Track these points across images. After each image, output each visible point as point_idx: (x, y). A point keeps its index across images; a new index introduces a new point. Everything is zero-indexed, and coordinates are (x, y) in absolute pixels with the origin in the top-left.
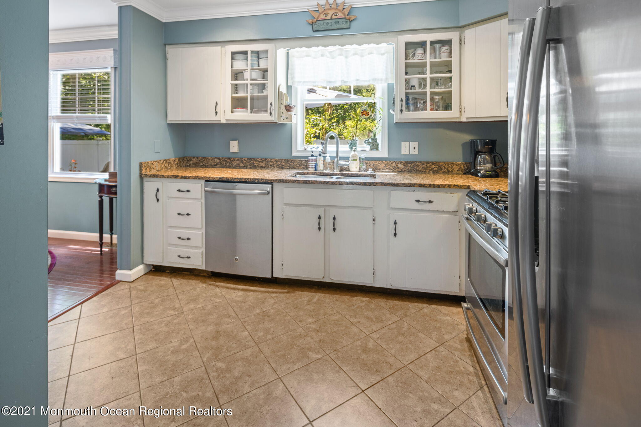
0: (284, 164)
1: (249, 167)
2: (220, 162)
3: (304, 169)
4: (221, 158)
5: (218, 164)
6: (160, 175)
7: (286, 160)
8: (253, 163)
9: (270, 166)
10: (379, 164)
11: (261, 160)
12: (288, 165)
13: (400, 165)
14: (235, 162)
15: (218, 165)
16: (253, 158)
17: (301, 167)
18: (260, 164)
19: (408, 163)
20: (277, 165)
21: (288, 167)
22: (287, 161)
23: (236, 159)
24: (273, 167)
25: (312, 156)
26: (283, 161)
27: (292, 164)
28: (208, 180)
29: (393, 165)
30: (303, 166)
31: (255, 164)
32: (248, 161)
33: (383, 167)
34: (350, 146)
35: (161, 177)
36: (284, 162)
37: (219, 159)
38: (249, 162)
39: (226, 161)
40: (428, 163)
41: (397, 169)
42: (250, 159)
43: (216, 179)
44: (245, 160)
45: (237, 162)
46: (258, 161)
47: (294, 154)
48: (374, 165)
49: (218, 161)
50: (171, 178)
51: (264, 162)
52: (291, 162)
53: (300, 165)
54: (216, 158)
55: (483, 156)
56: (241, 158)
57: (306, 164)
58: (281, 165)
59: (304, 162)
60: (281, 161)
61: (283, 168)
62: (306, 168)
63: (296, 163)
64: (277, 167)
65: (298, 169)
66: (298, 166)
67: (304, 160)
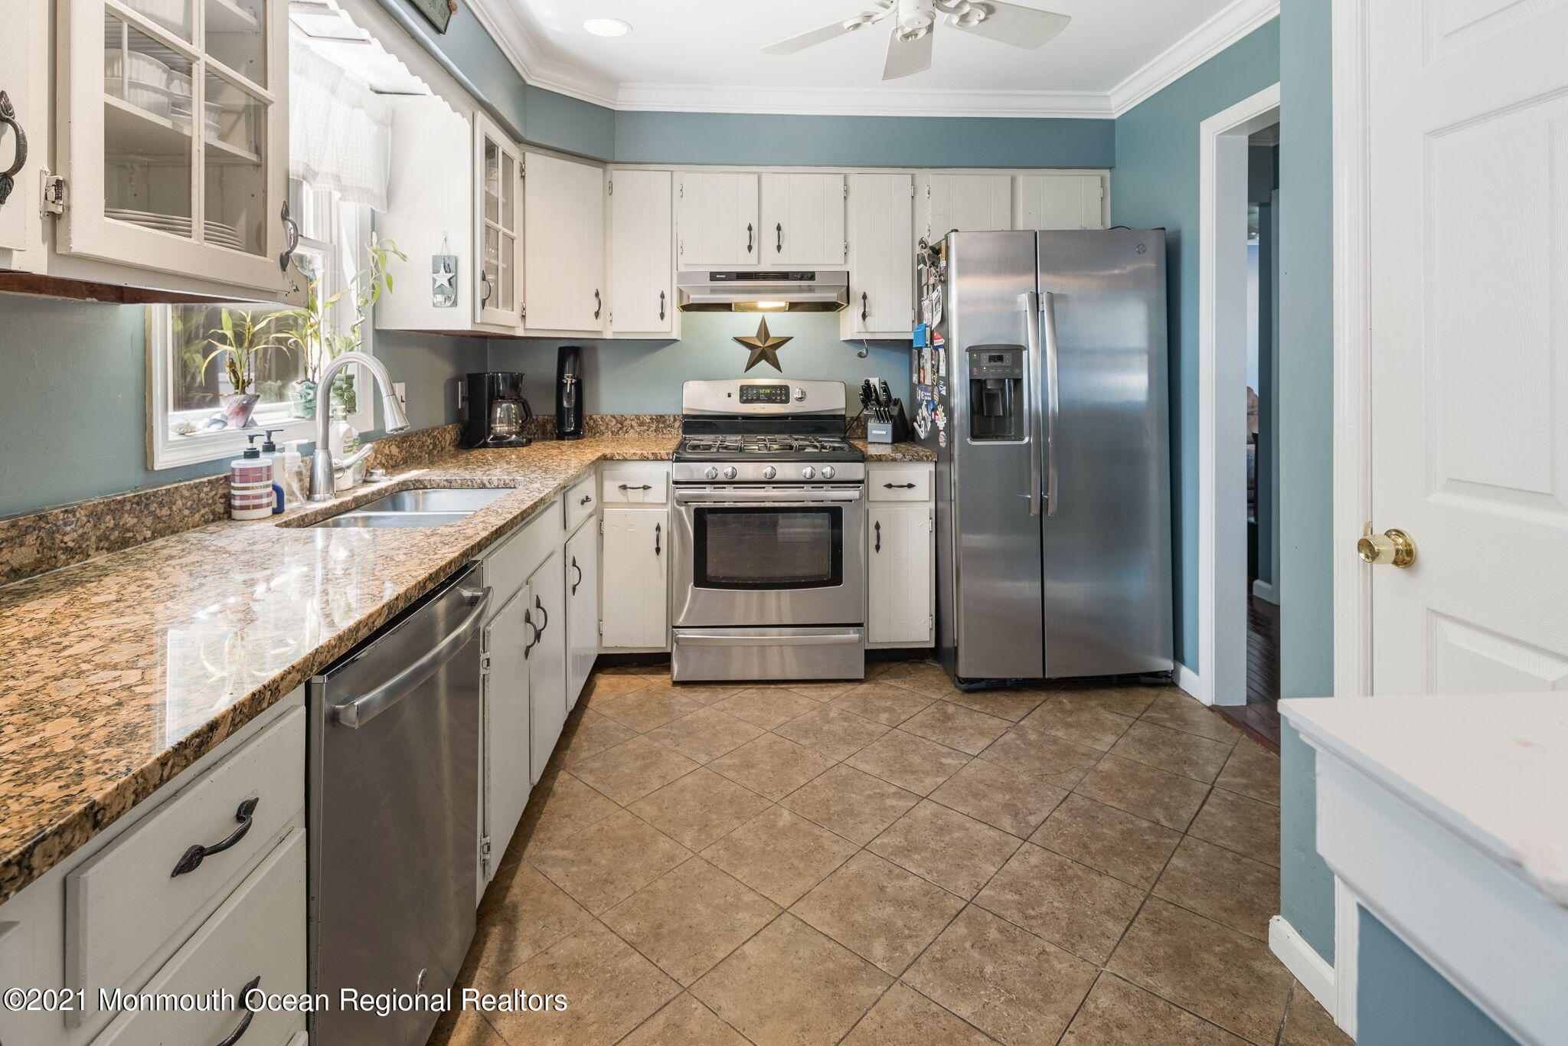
0: (130, 521)
3: (207, 522)
7: (138, 500)
9: (67, 550)
11: (13, 534)
12: (149, 521)
17: (197, 516)
19: (403, 439)
20: (99, 539)
21: (149, 534)
22: (142, 502)
24: (80, 551)
25: (246, 454)
26: (128, 507)
27: (165, 511)
30: (203, 512)
36: (130, 512)
41: (390, 462)
47: (163, 460)
51: (30, 538)
52: (161, 505)
53: (193, 511)
55: (504, 405)
57: (213, 497)
58: (117, 533)
59: (205, 489)
60: (116, 508)
61: (125, 543)
62: (211, 517)
63: (179, 503)
64: (97, 549)
65: (188, 529)
66: (185, 516)
67: (205, 479)
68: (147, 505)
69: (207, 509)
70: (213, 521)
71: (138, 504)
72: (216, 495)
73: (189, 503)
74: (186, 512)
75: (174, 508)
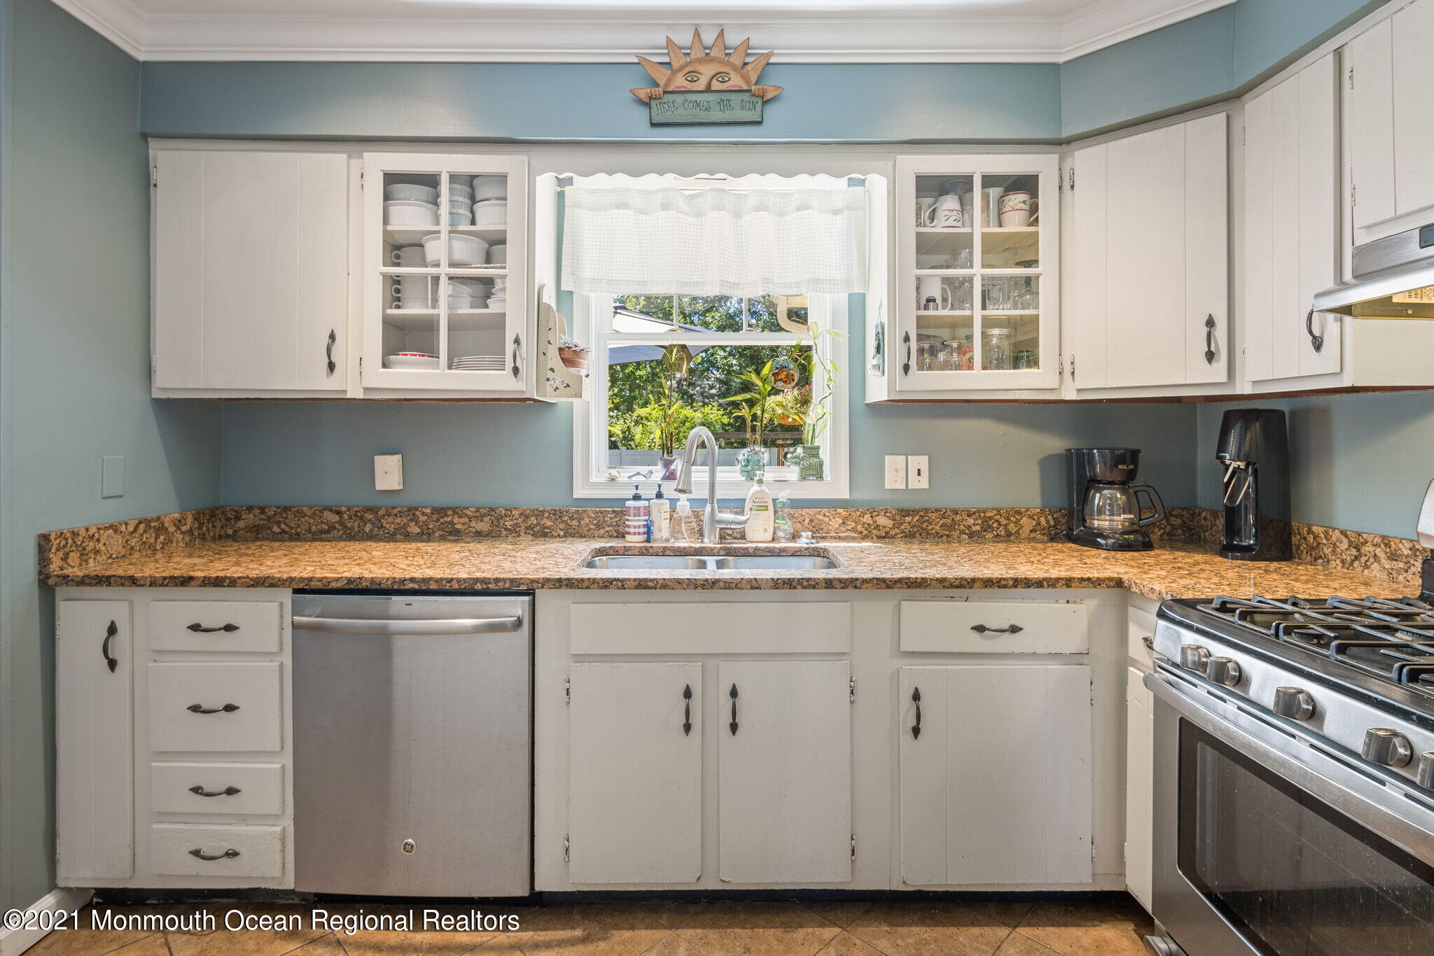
0: (549, 523)
1: (437, 534)
2: (341, 523)
3: (611, 536)
4: (344, 509)
5: (335, 528)
6: (121, 577)
7: (555, 512)
8: (452, 523)
9: (506, 529)
10: (826, 519)
11: (478, 514)
12: (562, 526)
13: (882, 520)
14: (391, 520)
15: (335, 532)
16: (451, 508)
17: (602, 531)
18: (473, 524)
19: (905, 512)
20: (527, 528)
21: (562, 534)
22: (557, 514)
23: (395, 511)
24: (514, 532)
25: (637, 498)
26: (547, 515)
27: (575, 523)
28: (303, 589)
29: (864, 520)
30: (608, 529)
31: (458, 526)
32: (435, 517)
33: (837, 526)
34: (744, 469)
35: (123, 585)
36: (548, 518)
37: (339, 513)
38: (438, 520)
39: (362, 518)
40: (956, 512)
41: (875, 532)
42: (440, 511)
43: (334, 585)
44: (423, 514)
45: (398, 520)
46: (467, 516)
47: (578, 494)
48: (811, 521)
49: (336, 518)
50: (162, 585)
51: (486, 519)
52: (572, 518)
53: (598, 526)
54: (326, 509)
55: (1105, 492)
56: (410, 510)
57: (617, 522)
58: (539, 528)
59: (609, 515)
60: (539, 514)
61: (545, 535)
62: (615, 534)
63: (587, 520)
64: (526, 533)
65: (594, 537)
66: (591, 529)
67: (610, 509)
68: (560, 516)
69: (611, 528)
70: (617, 537)
71: (554, 515)
72: (620, 520)
73: (595, 522)
74: (593, 527)
75: (582, 522)
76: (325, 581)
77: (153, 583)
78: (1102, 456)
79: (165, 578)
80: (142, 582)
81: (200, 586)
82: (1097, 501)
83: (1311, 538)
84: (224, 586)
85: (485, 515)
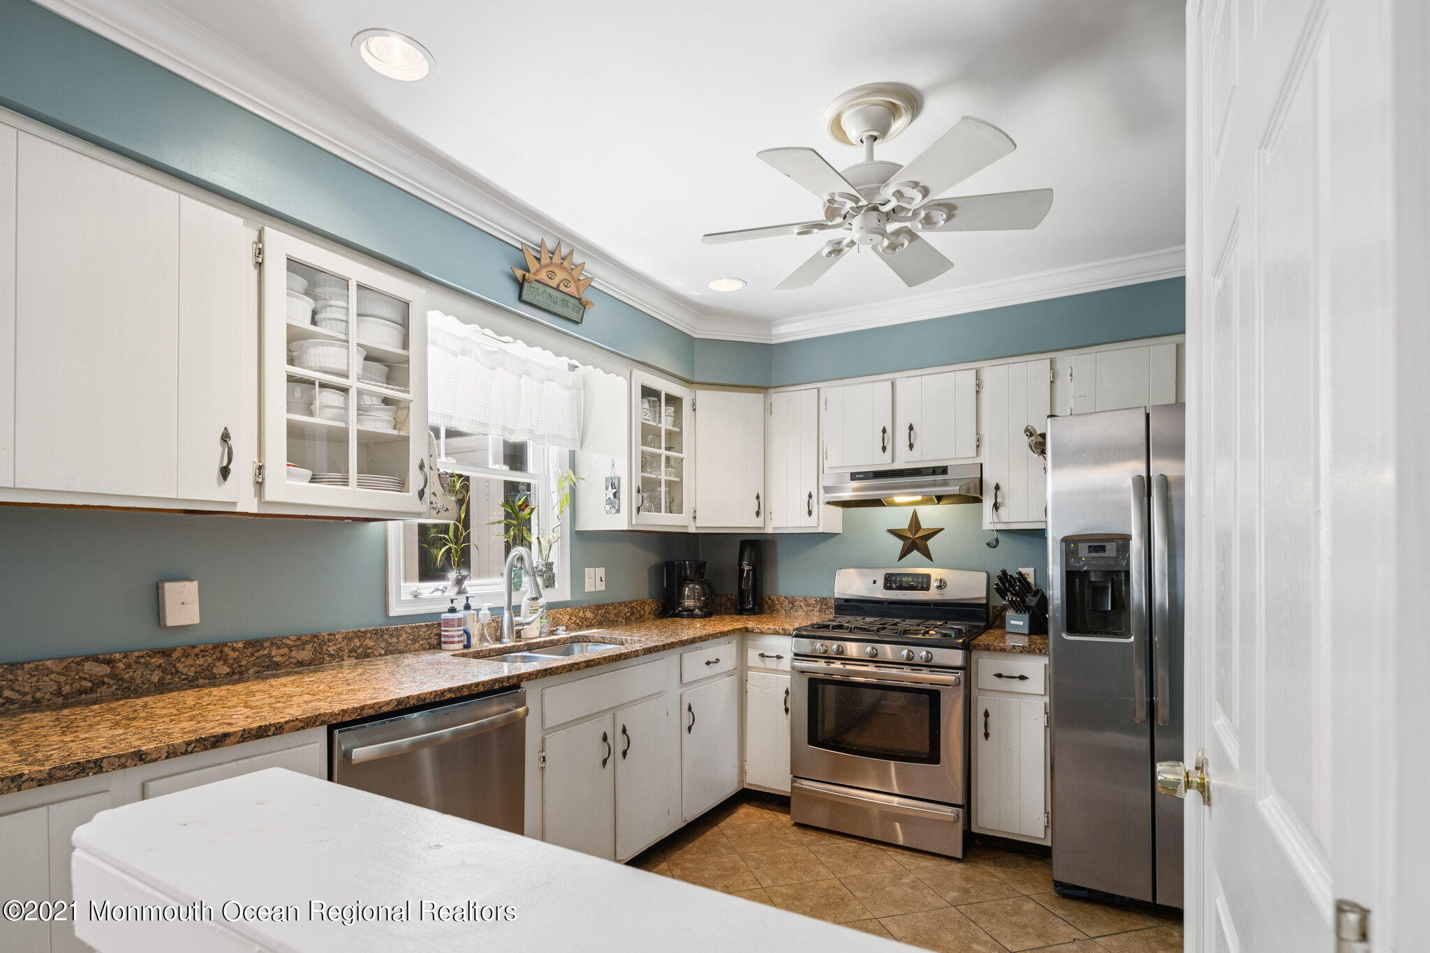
0: (371, 643)
1: (251, 671)
2: (113, 676)
3: (423, 649)
4: (118, 656)
5: (104, 683)
7: (376, 632)
8: (270, 656)
9: (330, 655)
10: (561, 617)
11: (299, 643)
12: (383, 645)
13: (589, 615)
14: (190, 661)
15: (104, 688)
16: (269, 639)
17: (417, 645)
18: (294, 654)
19: (598, 607)
20: (350, 651)
21: (383, 652)
22: (378, 633)
23: (196, 651)
24: (338, 657)
25: (453, 610)
26: (369, 635)
27: (394, 640)
29: (580, 615)
30: (421, 642)
31: (276, 659)
32: (250, 651)
33: (566, 621)
36: (370, 639)
37: (109, 662)
38: (252, 655)
39: (146, 665)
40: (620, 605)
41: (585, 623)
42: (254, 644)
44: (234, 649)
45: (201, 661)
46: (287, 646)
47: (394, 611)
48: (554, 619)
49: (103, 670)
50: (186, 753)
51: (309, 647)
52: (391, 636)
53: (414, 641)
54: (87, 658)
55: (691, 586)
56: (215, 647)
57: (429, 635)
58: (361, 649)
59: (423, 630)
60: (361, 635)
61: (367, 656)
62: (428, 647)
63: (404, 636)
64: (349, 656)
65: (411, 651)
66: (408, 644)
67: (424, 624)
68: (381, 636)
69: (424, 642)
70: (429, 649)
71: (375, 634)
72: (431, 633)
73: (411, 637)
74: (410, 642)
75: (401, 638)
76: (376, 707)
77: (172, 753)
78: (690, 565)
79: (188, 744)
80: (154, 756)
81: (238, 742)
82: (686, 593)
83: (770, 602)
84: (269, 736)
85: (307, 643)
